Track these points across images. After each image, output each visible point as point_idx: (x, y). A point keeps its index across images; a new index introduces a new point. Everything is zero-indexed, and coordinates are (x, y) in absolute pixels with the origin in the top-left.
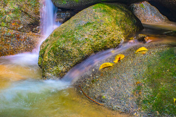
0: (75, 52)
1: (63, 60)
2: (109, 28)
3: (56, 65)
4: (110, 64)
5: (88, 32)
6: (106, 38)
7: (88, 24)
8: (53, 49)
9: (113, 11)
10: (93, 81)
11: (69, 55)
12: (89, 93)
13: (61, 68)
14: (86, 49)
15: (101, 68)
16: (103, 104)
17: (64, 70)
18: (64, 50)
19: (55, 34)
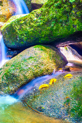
0: (22, 77)
1: (13, 82)
2: (45, 61)
3: (8, 85)
4: (47, 85)
5: (31, 63)
6: (43, 68)
7: (31, 58)
8: (6, 74)
9: (48, 50)
10: (34, 97)
11: (17, 79)
12: (32, 105)
14: (29, 75)
15: (40, 88)
16: (42, 113)
17: (13, 89)
18: (13, 75)
19: (7, 65)
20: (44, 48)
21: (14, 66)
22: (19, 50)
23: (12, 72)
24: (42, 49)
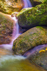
0: (29, 45)
1: (24, 48)
2: (43, 36)
3: (21, 49)
4: (44, 51)
5: (34, 37)
6: (41, 40)
7: (34, 33)
8: (20, 43)
9: (44, 29)
10: (37, 57)
11: (26, 46)
12: (35, 62)
13: (23, 51)
14: (33, 44)
15: (40, 52)
16: (42, 67)
18: (24, 43)
19: (20, 37)
20: (42, 28)
21: (25, 38)
22: (26, 28)
23: (24, 41)
24: (41, 29)
